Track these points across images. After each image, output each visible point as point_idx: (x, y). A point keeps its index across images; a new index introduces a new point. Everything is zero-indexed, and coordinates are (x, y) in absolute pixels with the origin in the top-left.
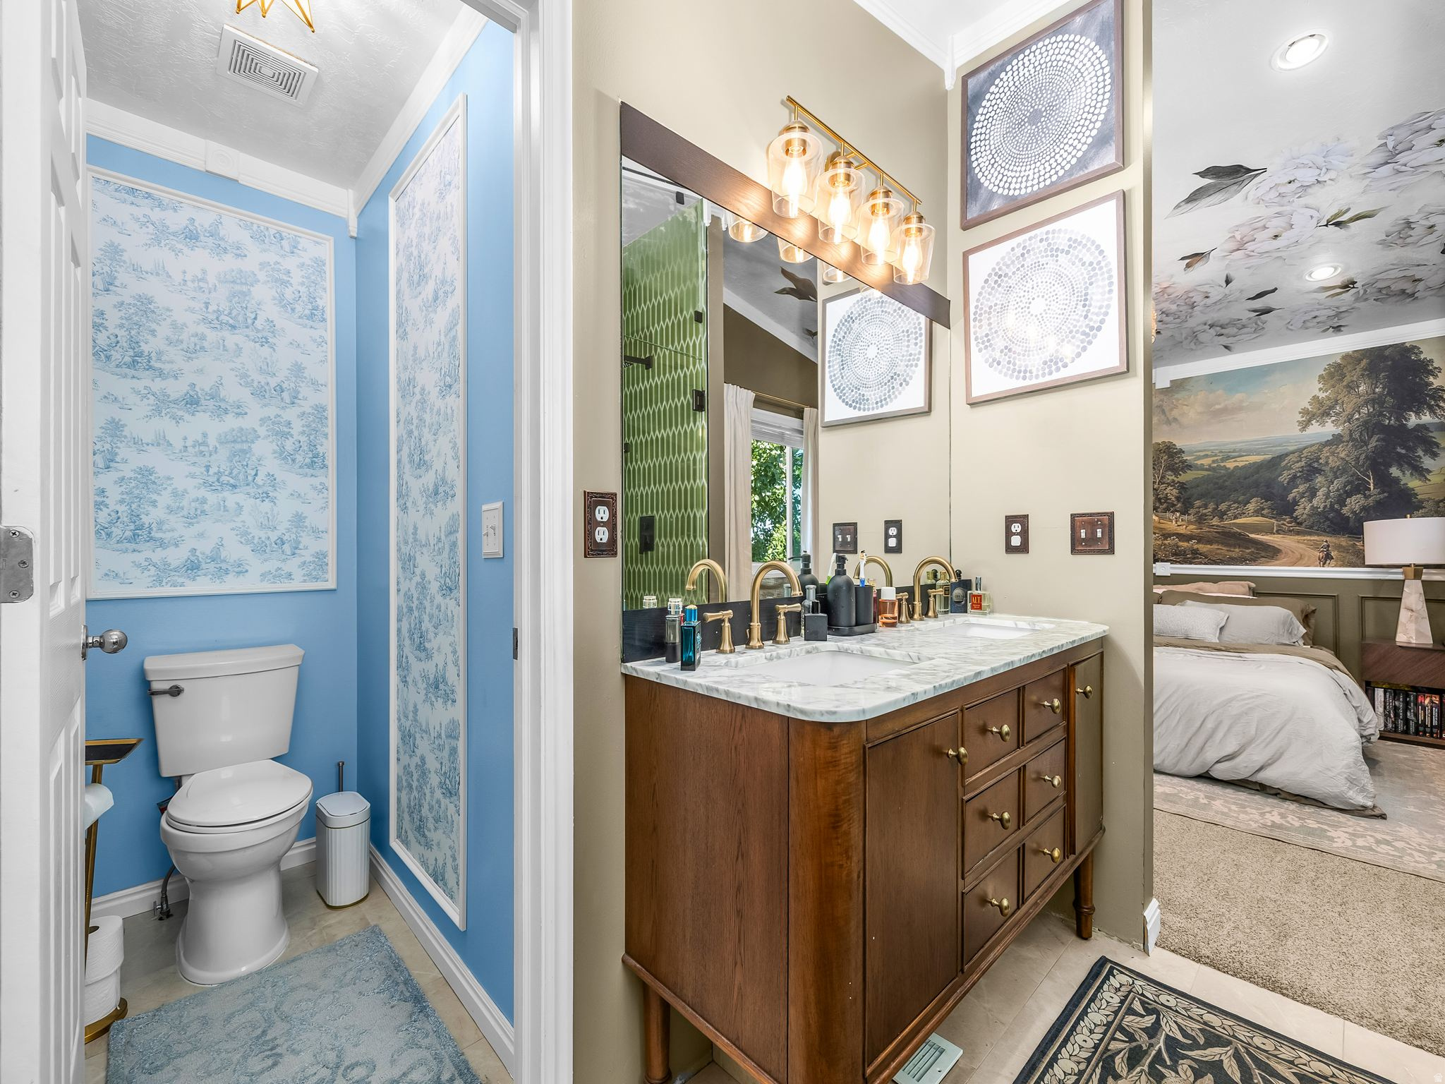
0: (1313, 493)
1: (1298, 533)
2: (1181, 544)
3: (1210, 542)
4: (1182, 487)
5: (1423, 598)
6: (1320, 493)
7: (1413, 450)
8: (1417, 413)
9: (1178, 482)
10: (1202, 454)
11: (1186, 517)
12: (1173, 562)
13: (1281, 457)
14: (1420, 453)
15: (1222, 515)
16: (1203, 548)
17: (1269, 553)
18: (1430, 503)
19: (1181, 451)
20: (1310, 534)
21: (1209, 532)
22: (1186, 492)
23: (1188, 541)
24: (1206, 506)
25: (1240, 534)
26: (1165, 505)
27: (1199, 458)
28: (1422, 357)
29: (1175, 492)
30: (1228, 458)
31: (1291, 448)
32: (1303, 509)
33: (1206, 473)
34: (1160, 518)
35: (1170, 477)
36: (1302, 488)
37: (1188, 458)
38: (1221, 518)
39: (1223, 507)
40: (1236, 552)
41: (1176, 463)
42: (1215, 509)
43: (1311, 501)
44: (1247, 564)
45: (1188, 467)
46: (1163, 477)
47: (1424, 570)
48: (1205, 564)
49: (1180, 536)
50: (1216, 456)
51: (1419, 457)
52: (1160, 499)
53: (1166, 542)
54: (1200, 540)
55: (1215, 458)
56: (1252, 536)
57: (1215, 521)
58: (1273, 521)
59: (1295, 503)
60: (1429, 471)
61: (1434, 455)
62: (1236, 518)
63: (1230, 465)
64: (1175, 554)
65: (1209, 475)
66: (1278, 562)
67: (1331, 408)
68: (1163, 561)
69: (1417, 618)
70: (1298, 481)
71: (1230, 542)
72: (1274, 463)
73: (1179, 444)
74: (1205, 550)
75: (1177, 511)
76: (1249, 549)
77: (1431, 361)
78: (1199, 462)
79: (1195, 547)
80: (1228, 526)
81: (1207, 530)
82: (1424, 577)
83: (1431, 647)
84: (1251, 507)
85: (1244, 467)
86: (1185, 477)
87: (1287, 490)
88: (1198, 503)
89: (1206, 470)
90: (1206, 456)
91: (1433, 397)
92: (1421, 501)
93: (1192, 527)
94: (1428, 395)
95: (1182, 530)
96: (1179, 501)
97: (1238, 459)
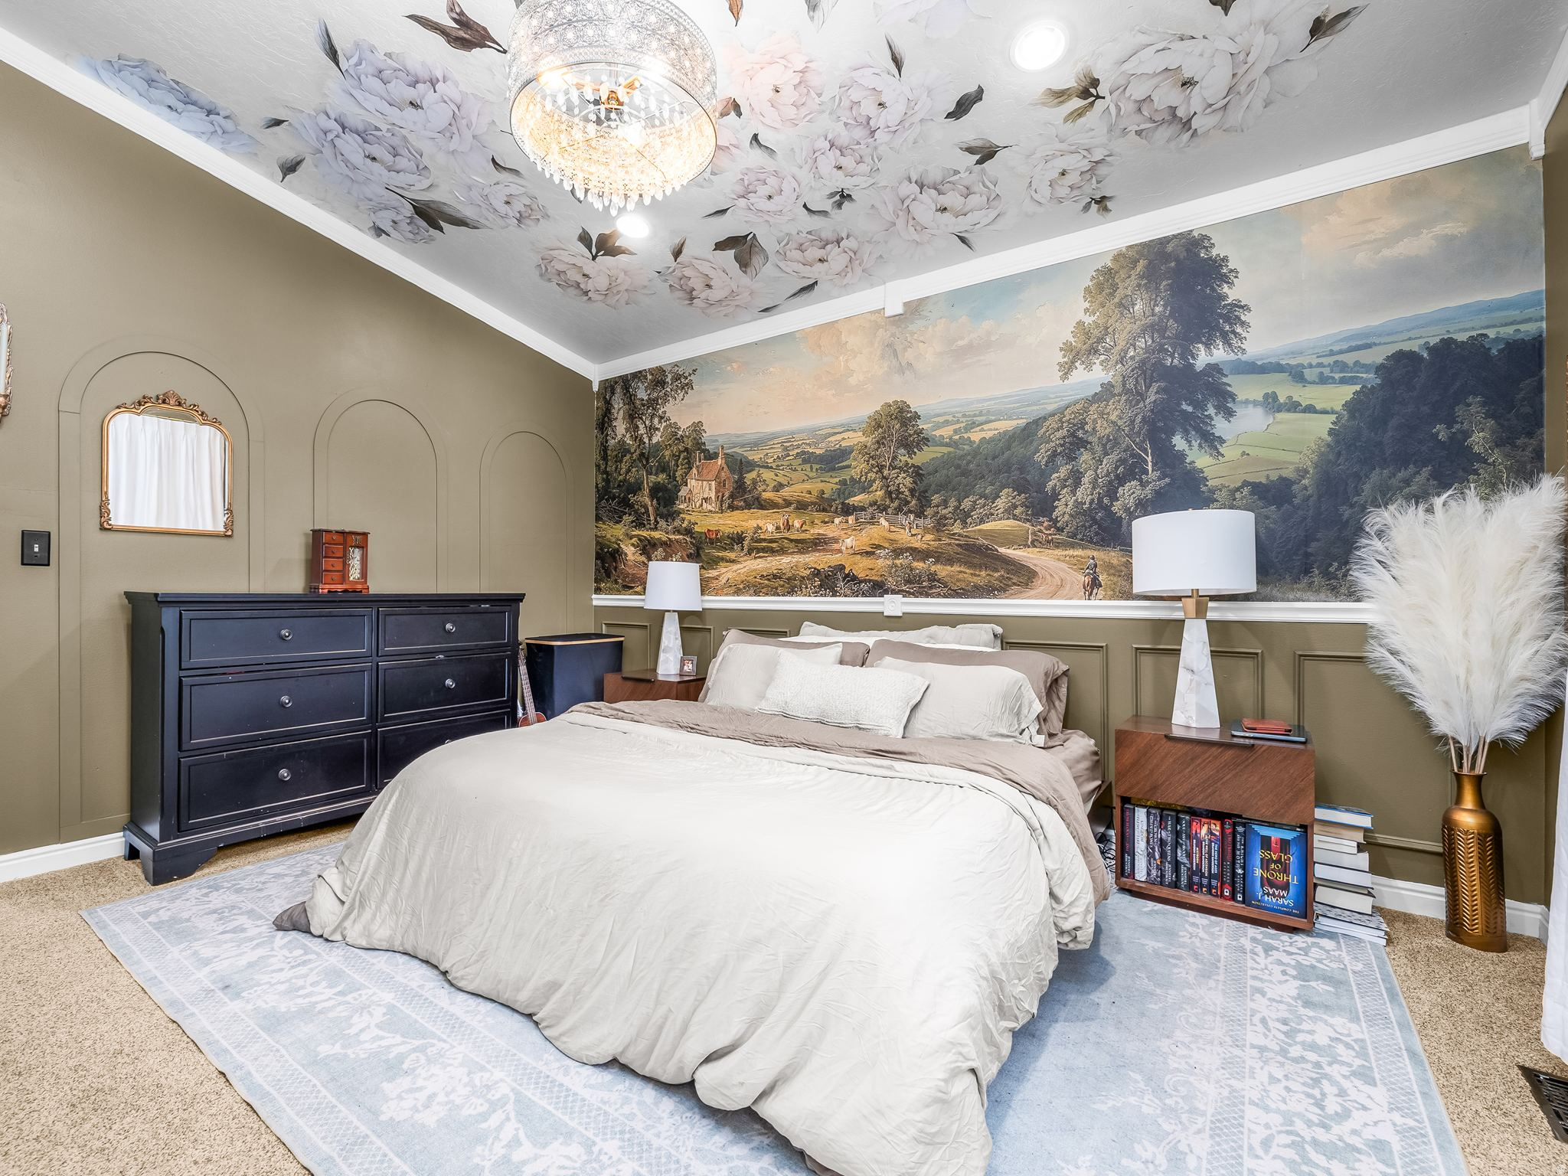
0: (1076, 478)
1: (1058, 545)
2: (915, 564)
3: (950, 561)
4: (917, 473)
5: (1207, 650)
6: (1086, 480)
7: (1200, 406)
8: (1207, 346)
9: (913, 465)
10: (941, 419)
11: (921, 522)
12: (907, 594)
13: (1037, 423)
14: (1211, 411)
15: (964, 517)
16: (943, 571)
17: (1021, 577)
18: (1224, 493)
19: (917, 416)
20: (1072, 546)
21: (950, 544)
22: (921, 480)
23: (924, 560)
24: (945, 503)
25: (987, 548)
26: (896, 503)
27: (938, 426)
28: (1214, 252)
29: (908, 481)
30: (971, 426)
31: (1051, 408)
32: (1064, 508)
33: (946, 450)
34: (891, 524)
35: (903, 458)
36: (1063, 472)
37: (925, 427)
38: (964, 523)
39: (966, 504)
40: (982, 577)
41: (910, 435)
42: (957, 508)
43: (1073, 492)
44: (995, 597)
45: (924, 441)
46: (894, 458)
47: (1211, 604)
48: (945, 597)
49: (913, 551)
50: (958, 422)
51: (1210, 417)
52: (890, 493)
53: (898, 562)
54: (939, 557)
55: (957, 426)
56: (1002, 550)
57: (957, 528)
58: (1028, 525)
59: (1055, 496)
60: (1222, 441)
61: (1229, 414)
62: (982, 521)
63: (976, 436)
64: (908, 582)
65: (950, 453)
66: (1032, 592)
67: (1100, 340)
68: (894, 592)
69: (1198, 684)
70: (1059, 460)
71: (975, 561)
72: (1028, 433)
73: (915, 405)
74: (944, 574)
75: (911, 512)
76: (997, 571)
77: (1225, 259)
78: (937, 433)
79: (933, 568)
80: (972, 535)
81: (948, 541)
82: (1212, 615)
83: (1215, 737)
84: (1001, 503)
85: (992, 439)
86: (922, 457)
87: (1045, 476)
88: (936, 499)
89: (947, 445)
90: (947, 423)
91: (1228, 319)
92: (1212, 491)
93: (929, 537)
94: (1221, 316)
95: (916, 544)
96: (913, 496)
97: (985, 427)
